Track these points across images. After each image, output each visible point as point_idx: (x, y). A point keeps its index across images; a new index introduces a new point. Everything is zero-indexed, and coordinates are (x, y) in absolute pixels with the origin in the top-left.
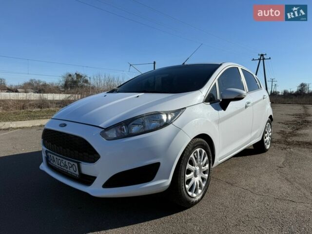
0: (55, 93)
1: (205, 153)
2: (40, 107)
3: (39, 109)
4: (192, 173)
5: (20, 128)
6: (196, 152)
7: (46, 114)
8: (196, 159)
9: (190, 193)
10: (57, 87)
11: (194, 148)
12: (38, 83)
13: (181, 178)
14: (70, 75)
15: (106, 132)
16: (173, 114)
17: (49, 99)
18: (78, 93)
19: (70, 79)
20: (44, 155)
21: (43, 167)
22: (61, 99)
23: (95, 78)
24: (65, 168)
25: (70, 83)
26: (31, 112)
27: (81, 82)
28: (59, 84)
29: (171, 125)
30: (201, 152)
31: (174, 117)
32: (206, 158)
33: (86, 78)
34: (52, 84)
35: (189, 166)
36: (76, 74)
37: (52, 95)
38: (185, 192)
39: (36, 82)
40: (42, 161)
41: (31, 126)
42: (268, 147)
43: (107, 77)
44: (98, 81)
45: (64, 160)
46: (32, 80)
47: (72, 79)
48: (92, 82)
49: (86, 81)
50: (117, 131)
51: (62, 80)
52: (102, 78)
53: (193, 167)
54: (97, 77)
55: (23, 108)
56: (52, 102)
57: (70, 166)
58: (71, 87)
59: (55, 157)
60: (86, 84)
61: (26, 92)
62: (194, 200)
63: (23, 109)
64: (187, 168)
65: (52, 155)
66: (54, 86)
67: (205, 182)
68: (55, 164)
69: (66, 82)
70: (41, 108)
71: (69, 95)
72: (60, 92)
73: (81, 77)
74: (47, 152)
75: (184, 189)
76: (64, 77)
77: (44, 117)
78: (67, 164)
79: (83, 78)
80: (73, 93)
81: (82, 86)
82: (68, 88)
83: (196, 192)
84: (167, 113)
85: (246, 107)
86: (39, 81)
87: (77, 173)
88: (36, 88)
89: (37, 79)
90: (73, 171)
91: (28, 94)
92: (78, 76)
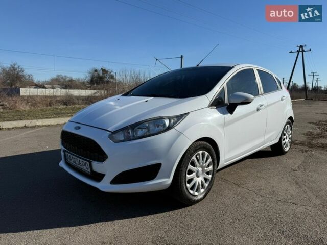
0: (82, 89)
1: (208, 155)
2: (65, 104)
3: (65, 107)
4: (194, 174)
5: (45, 126)
6: (199, 154)
7: (71, 111)
8: (198, 160)
9: (191, 192)
10: (84, 83)
11: (196, 150)
12: (64, 78)
13: (182, 178)
14: (96, 71)
15: (114, 135)
16: (176, 119)
17: (75, 95)
18: (104, 89)
19: (96, 74)
20: (62, 154)
21: (62, 164)
22: (87, 95)
23: (121, 73)
24: (79, 166)
25: (95, 78)
26: (57, 109)
27: (108, 78)
28: (85, 79)
29: (173, 129)
30: (203, 155)
31: (177, 122)
32: (210, 160)
33: (112, 73)
34: (78, 80)
35: (190, 167)
36: (102, 69)
37: (79, 90)
38: (186, 190)
39: (62, 78)
40: (61, 159)
41: (56, 124)
42: (287, 149)
43: (133, 72)
44: (124, 77)
45: (79, 159)
46: (58, 76)
47: (98, 74)
48: (118, 78)
49: (112, 77)
50: (124, 134)
51: (88, 75)
52: (128, 74)
53: (195, 168)
54: (123, 72)
55: (50, 104)
56: (78, 98)
57: (83, 164)
58: (98, 83)
59: (71, 156)
60: (112, 80)
61: (53, 88)
62: (196, 198)
63: (50, 106)
64: (188, 169)
65: (69, 154)
66: (80, 81)
67: (208, 183)
68: (72, 162)
69: (92, 78)
70: (67, 105)
71: (95, 91)
72: (86, 88)
73: (107, 72)
74: (64, 151)
75: (185, 188)
76: (90, 73)
77: (69, 115)
78: (81, 162)
79: (109, 73)
80: (99, 89)
81: (108, 82)
82: (94, 84)
83: (198, 190)
84: (170, 118)
85: (258, 110)
86: (65, 76)
87: (89, 170)
88: (63, 84)
89: (63, 75)
90: (86, 168)
91: (54, 90)
92: (104, 71)
